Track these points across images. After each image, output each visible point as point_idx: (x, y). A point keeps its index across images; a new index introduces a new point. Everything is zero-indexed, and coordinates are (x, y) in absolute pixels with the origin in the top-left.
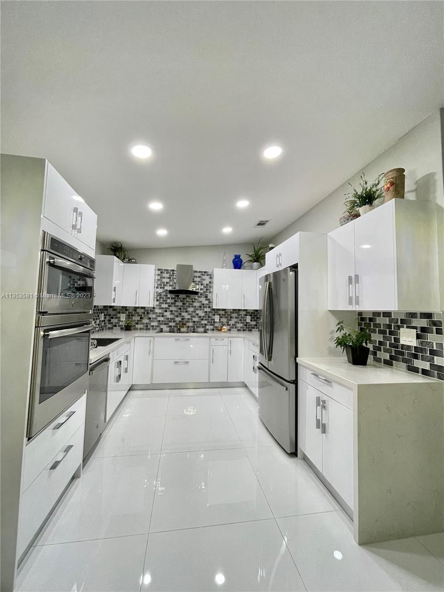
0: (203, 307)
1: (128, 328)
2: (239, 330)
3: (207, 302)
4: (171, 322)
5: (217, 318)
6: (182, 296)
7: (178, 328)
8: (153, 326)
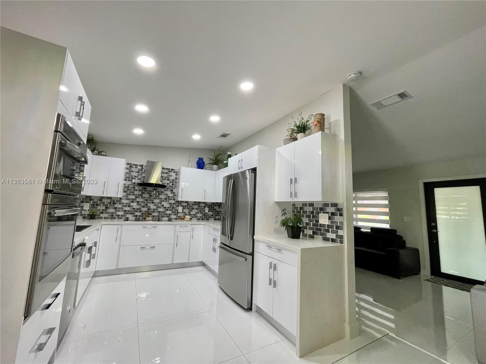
0: (169, 199)
1: (92, 217)
2: (198, 219)
3: (172, 195)
4: (137, 211)
5: (180, 209)
6: (149, 189)
7: (143, 217)
8: (119, 215)
